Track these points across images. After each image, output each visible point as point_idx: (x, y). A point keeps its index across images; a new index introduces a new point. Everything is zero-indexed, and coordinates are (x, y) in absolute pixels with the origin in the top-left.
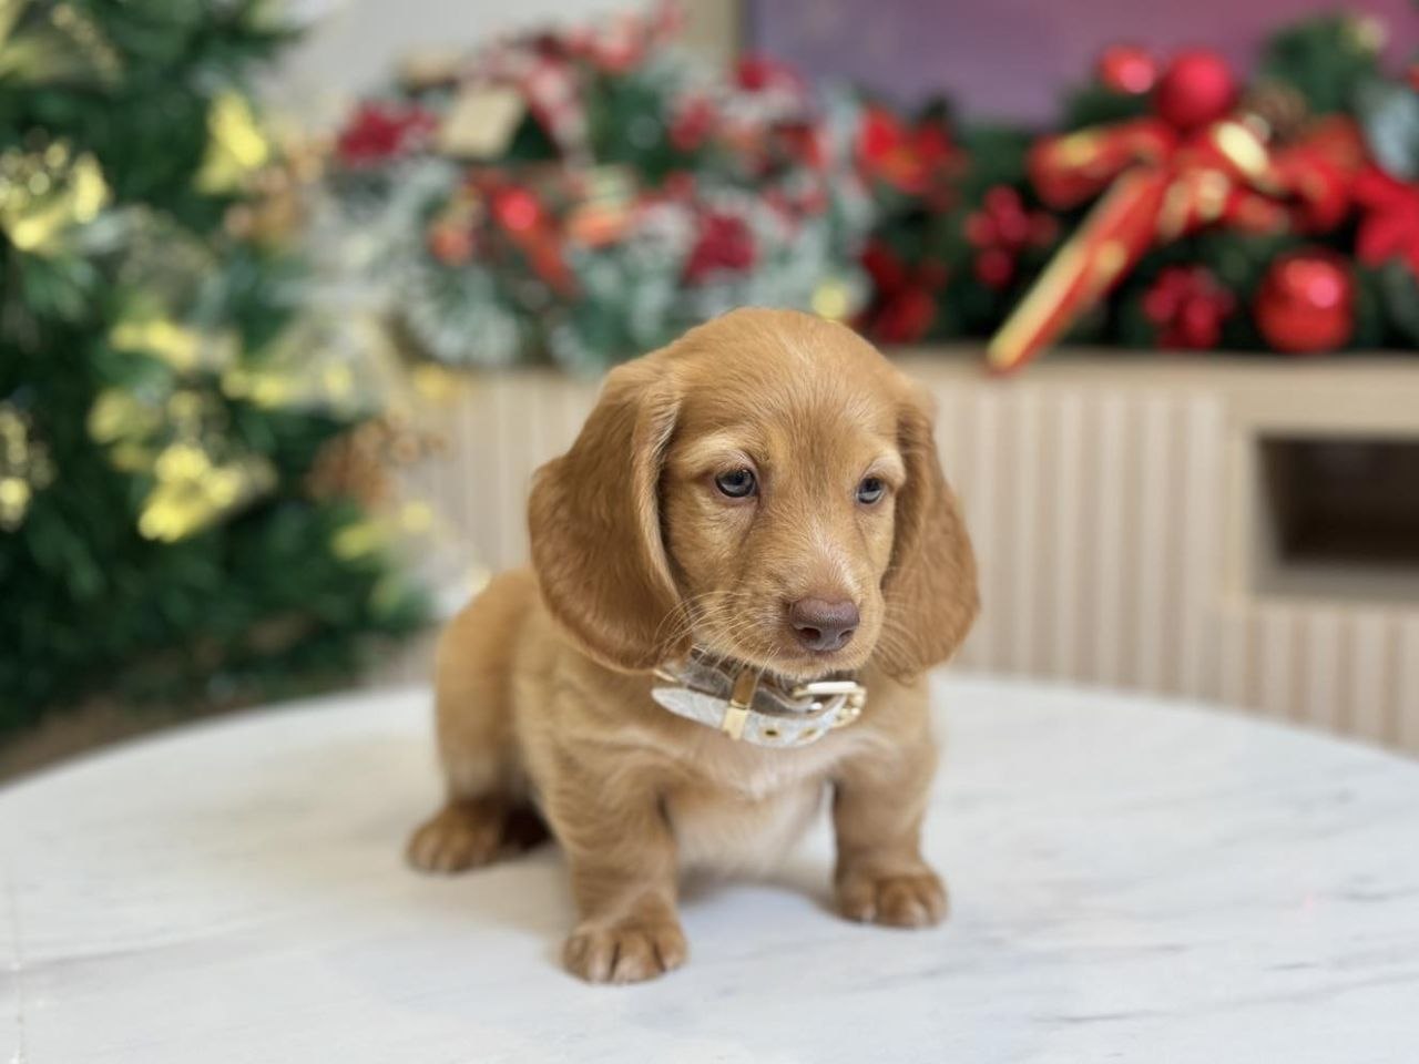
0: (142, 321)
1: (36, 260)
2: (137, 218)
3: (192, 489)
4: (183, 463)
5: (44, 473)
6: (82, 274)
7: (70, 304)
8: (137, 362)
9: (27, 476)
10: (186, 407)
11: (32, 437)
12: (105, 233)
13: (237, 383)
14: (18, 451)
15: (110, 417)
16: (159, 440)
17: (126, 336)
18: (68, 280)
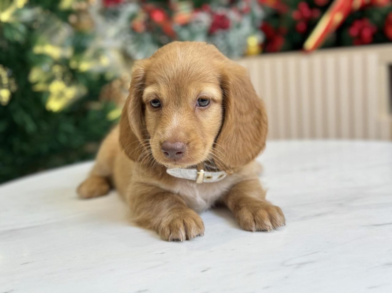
0: (43, 44)
1: (7, 25)
2: (37, 11)
3: (61, 95)
4: (57, 87)
5: (14, 88)
6: (22, 29)
7: (18, 36)
8: (42, 57)
9: (9, 88)
10: (57, 70)
11: (10, 77)
12: (28, 15)
13: (73, 64)
14: (5, 81)
15: (36, 75)
16: (50, 80)
17: (37, 49)
18: (17, 30)
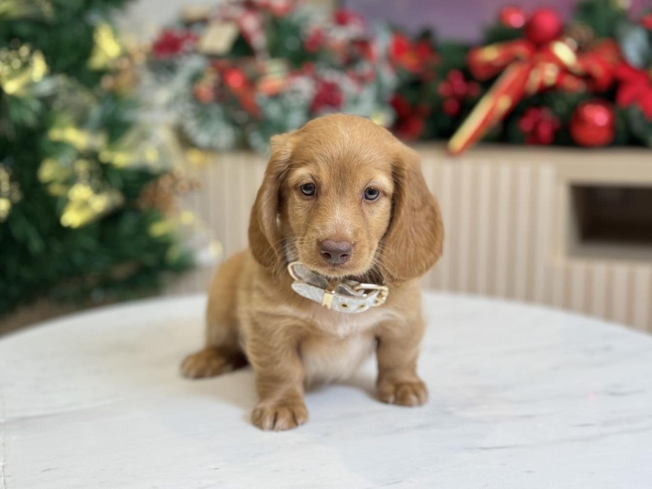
0: (63, 127)
1: (14, 99)
2: (61, 80)
3: (85, 204)
4: (81, 192)
5: (17, 196)
6: (36, 105)
7: (30, 119)
8: (60, 146)
9: (9, 197)
10: (82, 166)
11: (12, 180)
12: (46, 87)
13: (106, 156)
14: (6, 187)
15: (48, 171)
16: (70, 182)
17: (56, 134)
18: (29, 108)
